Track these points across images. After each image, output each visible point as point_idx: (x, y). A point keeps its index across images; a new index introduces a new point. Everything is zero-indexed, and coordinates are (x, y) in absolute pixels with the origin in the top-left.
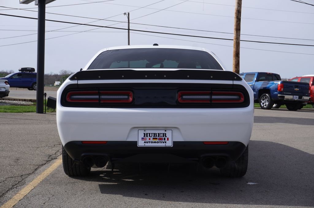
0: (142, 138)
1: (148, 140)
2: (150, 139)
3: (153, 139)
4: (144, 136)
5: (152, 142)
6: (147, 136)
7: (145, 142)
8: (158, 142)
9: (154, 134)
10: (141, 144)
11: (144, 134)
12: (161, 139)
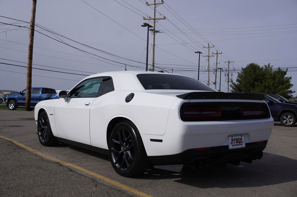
0: (231, 143)
1: (234, 144)
2: (235, 143)
3: (237, 142)
4: (232, 141)
5: (236, 145)
6: (233, 141)
7: (232, 146)
8: (238, 145)
9: (236, 139)
10: (231, 147)
11: (232, 139)
12: (240, 142)
